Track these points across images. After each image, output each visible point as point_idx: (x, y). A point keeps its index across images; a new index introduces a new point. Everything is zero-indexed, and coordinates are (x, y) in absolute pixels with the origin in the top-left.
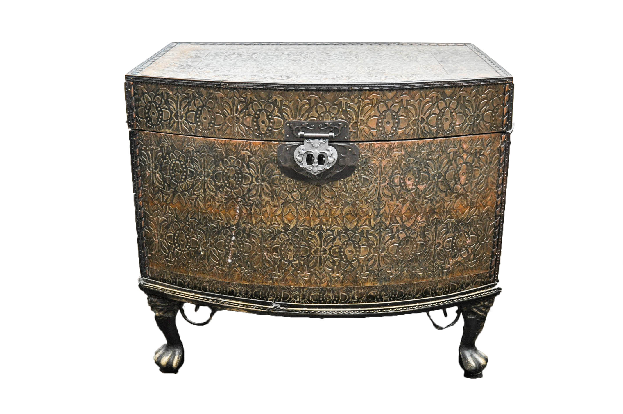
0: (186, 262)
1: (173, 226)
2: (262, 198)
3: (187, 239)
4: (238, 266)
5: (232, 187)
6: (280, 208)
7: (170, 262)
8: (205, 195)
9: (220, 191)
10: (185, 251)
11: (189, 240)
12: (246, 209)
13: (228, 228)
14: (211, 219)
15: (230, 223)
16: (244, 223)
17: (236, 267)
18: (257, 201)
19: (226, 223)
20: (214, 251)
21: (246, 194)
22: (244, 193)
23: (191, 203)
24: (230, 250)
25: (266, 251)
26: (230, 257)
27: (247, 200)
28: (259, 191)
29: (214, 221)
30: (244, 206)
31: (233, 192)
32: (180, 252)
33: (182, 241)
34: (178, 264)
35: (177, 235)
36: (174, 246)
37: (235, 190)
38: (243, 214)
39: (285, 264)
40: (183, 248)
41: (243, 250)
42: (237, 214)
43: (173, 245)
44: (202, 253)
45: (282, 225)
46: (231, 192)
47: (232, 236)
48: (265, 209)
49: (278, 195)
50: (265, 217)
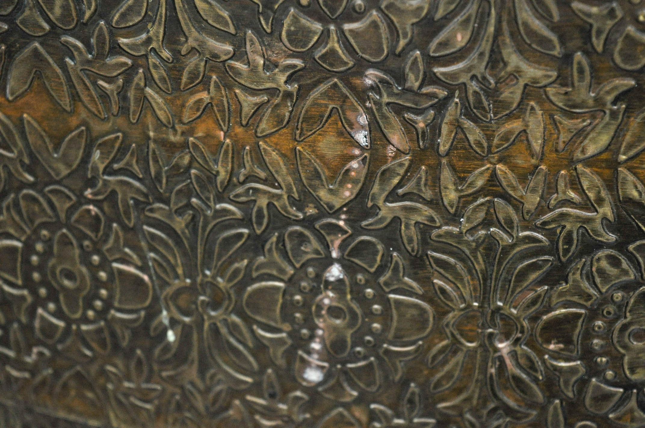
0: (94, 369)
1: (16, 204)
2: (506, 64)
3: (94, 269)
4: (358, 401)
5: (333, 10)
6: (607, 118)
7: (19, 365)
8: (176, 53)
9: (259, 32)
10: (85, 320)
11: (103, 275)
12: (409, 126)
13: (308, 222)
14: (212, 177)
15: (317, 202)
16: (392, 196)
17: (346, 406)
18: (474, 86)
19: (296, 196)
20: (233, 329)
21: (411, 46)
22: (402, 43)
23: (104, 96)
24: (313, 328)
25: (507, 336)
26: (314, 359)
27: (413, 82)
28: (491, 29)
29: (229, 185)
30: (399, 110)
31: (334, 36)
32: (61, 324)
33: (70, 276)
34: (57, 374)
35: (39, 247)
36: (30, 299)
37: (347, 27)
38: (390, 151)
39: (607, 397)
40: (73, 308)
41: (386, 327)
42: (357, 152)
43: (25, 292)
44: (171, 336)
45: (607, 210)
46: (325, 35)
47: (329, 262)
48: (516, 125)
49: (600, 49)
50: (513, 168)
